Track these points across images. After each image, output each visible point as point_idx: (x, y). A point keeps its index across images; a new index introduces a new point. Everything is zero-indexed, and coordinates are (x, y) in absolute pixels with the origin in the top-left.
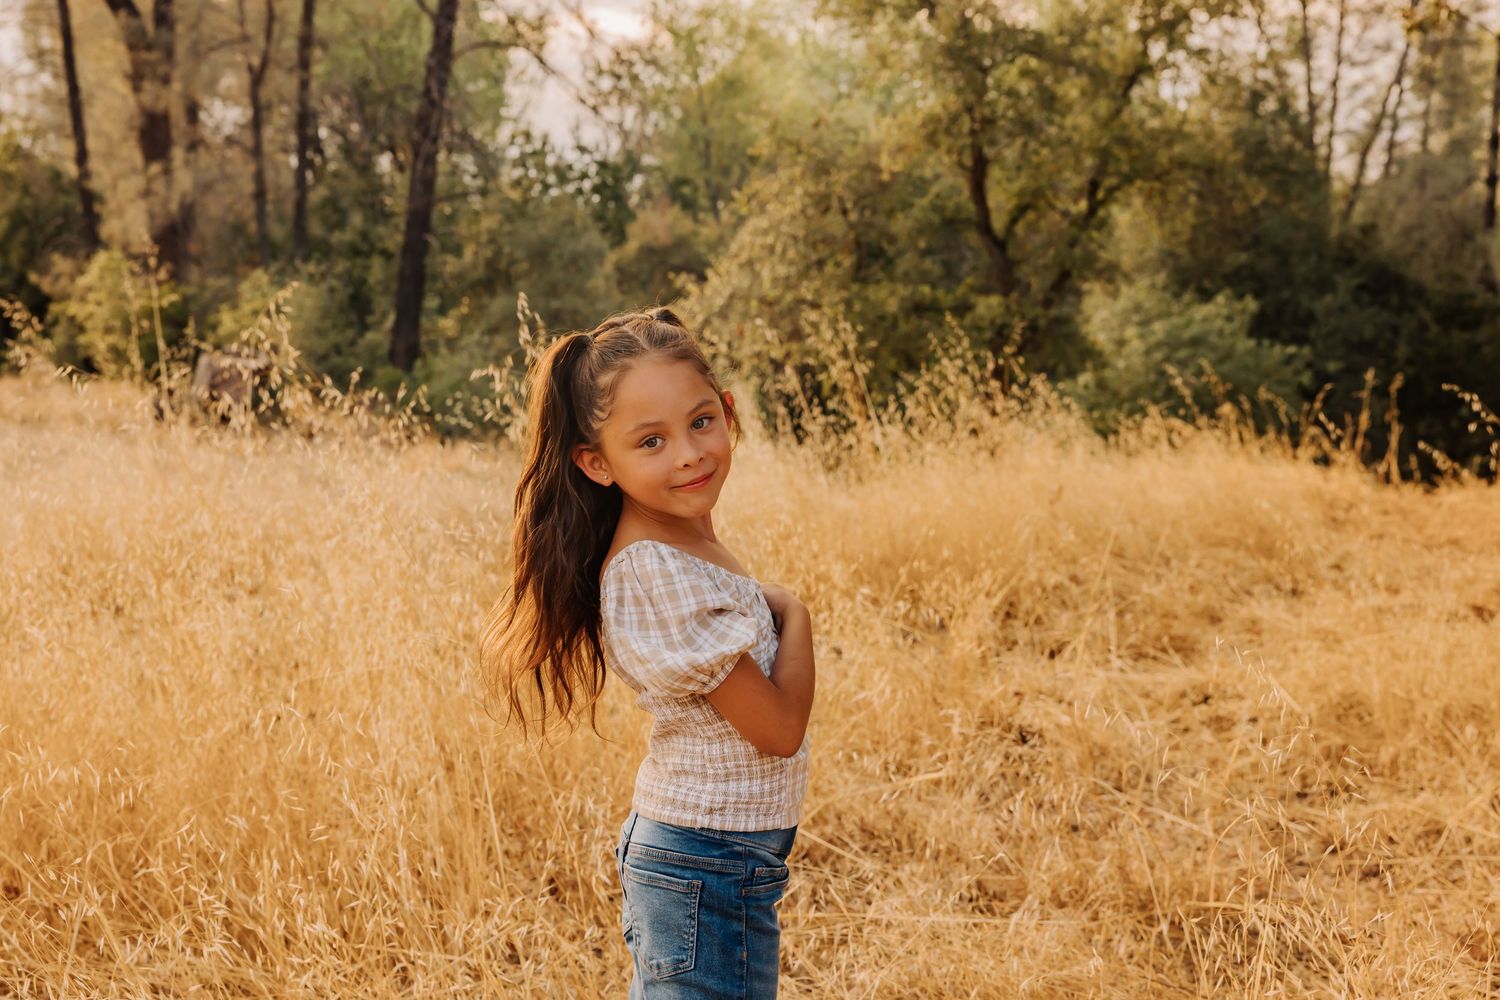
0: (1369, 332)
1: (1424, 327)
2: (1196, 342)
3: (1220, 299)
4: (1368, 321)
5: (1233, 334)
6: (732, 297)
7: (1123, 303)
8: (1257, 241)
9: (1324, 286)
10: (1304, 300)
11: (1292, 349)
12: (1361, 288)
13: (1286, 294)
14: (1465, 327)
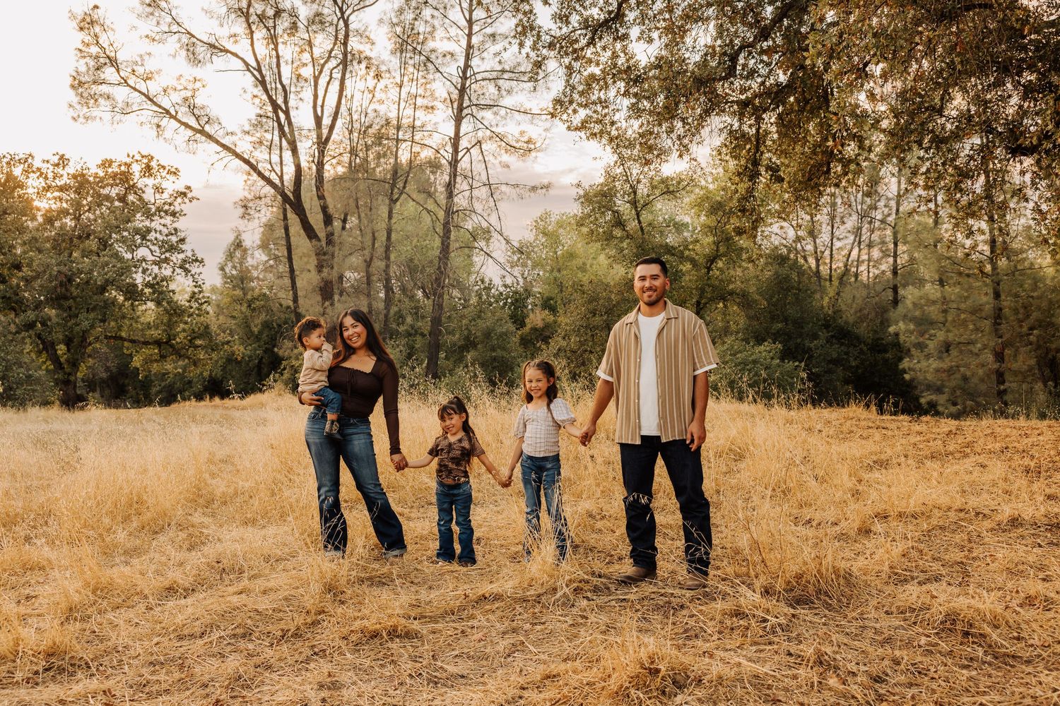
0: (835, 355)
1: (862, 352)
2: (755, 362)
3: (766, 344)
4: (835, 351)
5: (772, 358)
6: (559, 350)
7: (726, 346)
8: (786, 320)
9: (815, 337)
10: (807, 343)
11: (797, 364)
12: (832, 336)
13: (799, 340)
14: (879, 352)
